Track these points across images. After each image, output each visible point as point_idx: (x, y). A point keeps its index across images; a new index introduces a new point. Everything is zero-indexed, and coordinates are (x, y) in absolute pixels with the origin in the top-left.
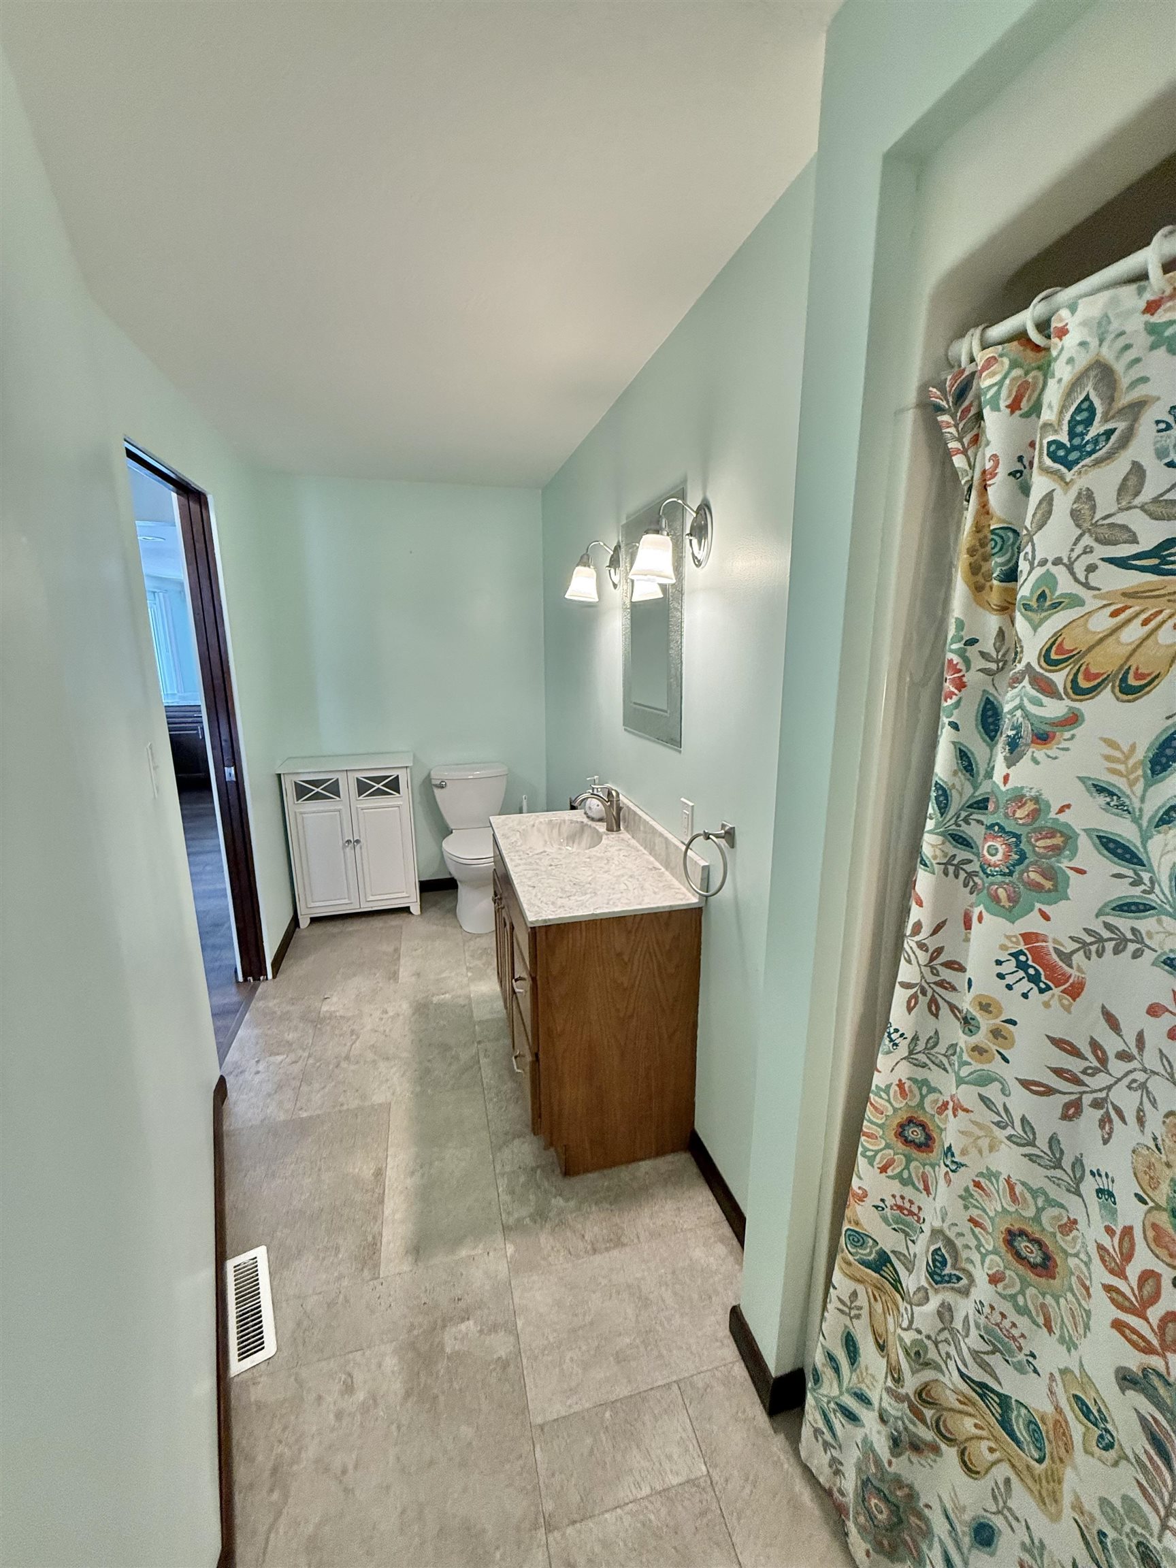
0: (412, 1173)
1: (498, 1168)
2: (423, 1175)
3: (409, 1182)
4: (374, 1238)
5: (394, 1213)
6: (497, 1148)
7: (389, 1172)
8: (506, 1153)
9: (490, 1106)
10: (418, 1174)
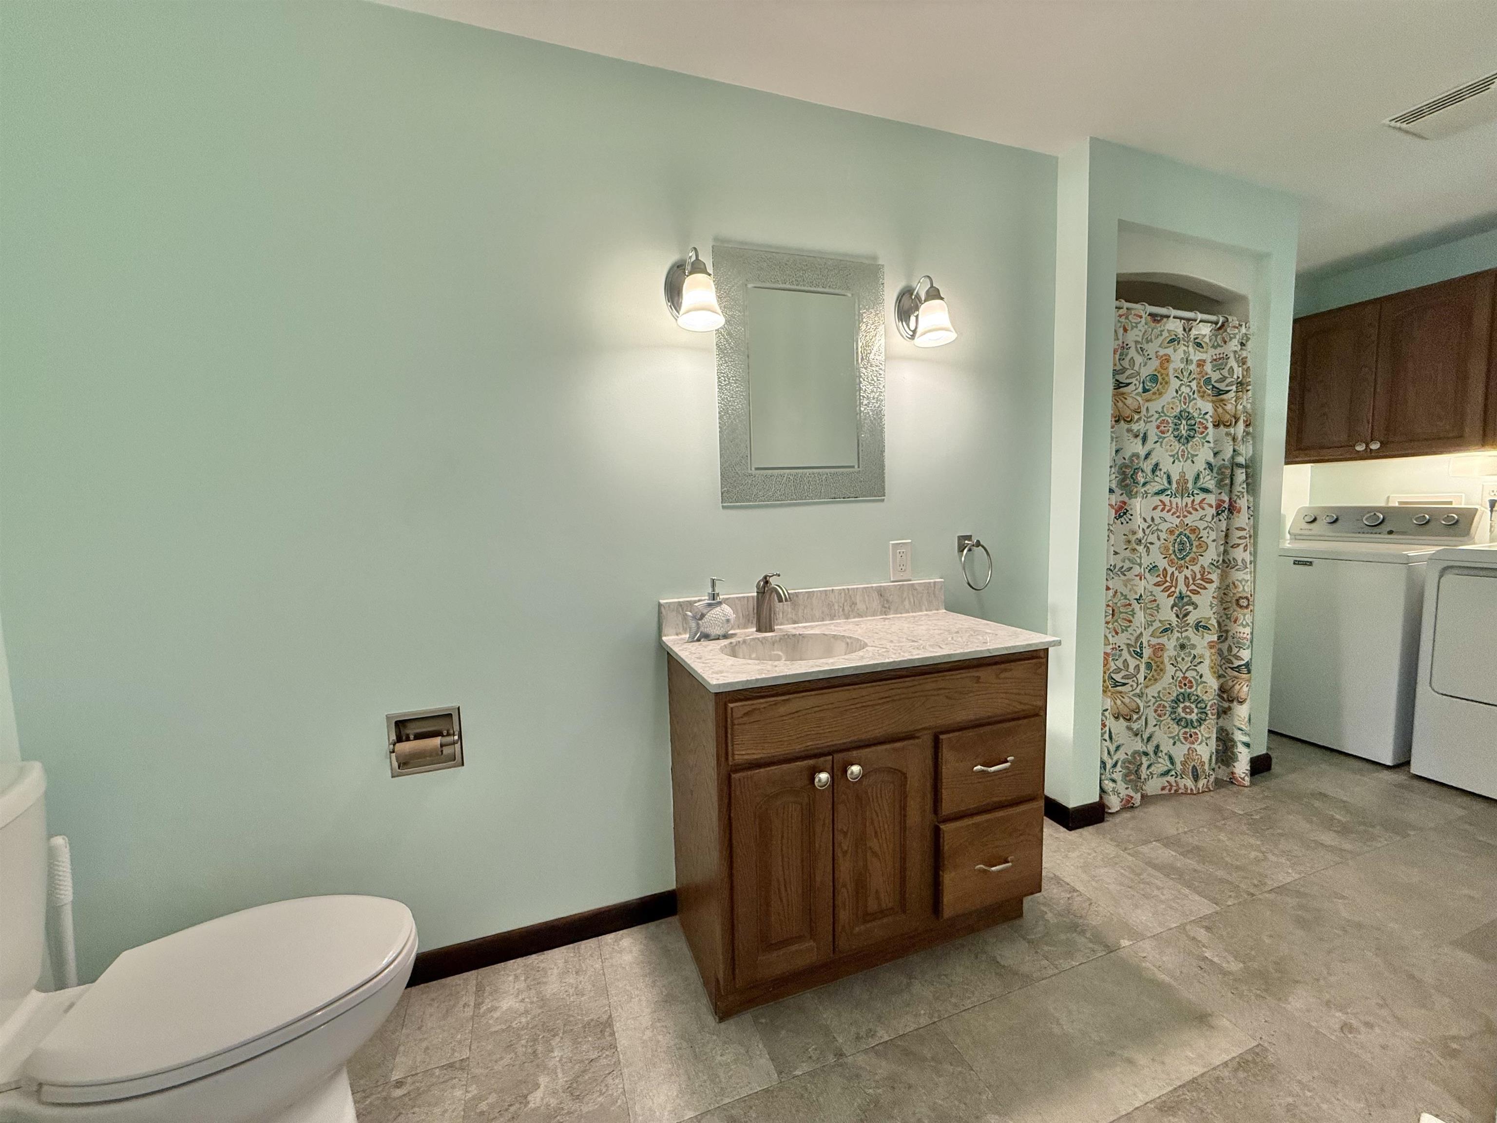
0: (1130, 1061)
1: (1051, 972)
2: (1123, 1047)
3: (1142, 1060)
4: (1236, 1070)
5: (1191, 1061)
6: (1027, 980)
7: (1154, 1094)
8: (1025, 969)
9: (968, 1004)
10: (1126, 1054)
